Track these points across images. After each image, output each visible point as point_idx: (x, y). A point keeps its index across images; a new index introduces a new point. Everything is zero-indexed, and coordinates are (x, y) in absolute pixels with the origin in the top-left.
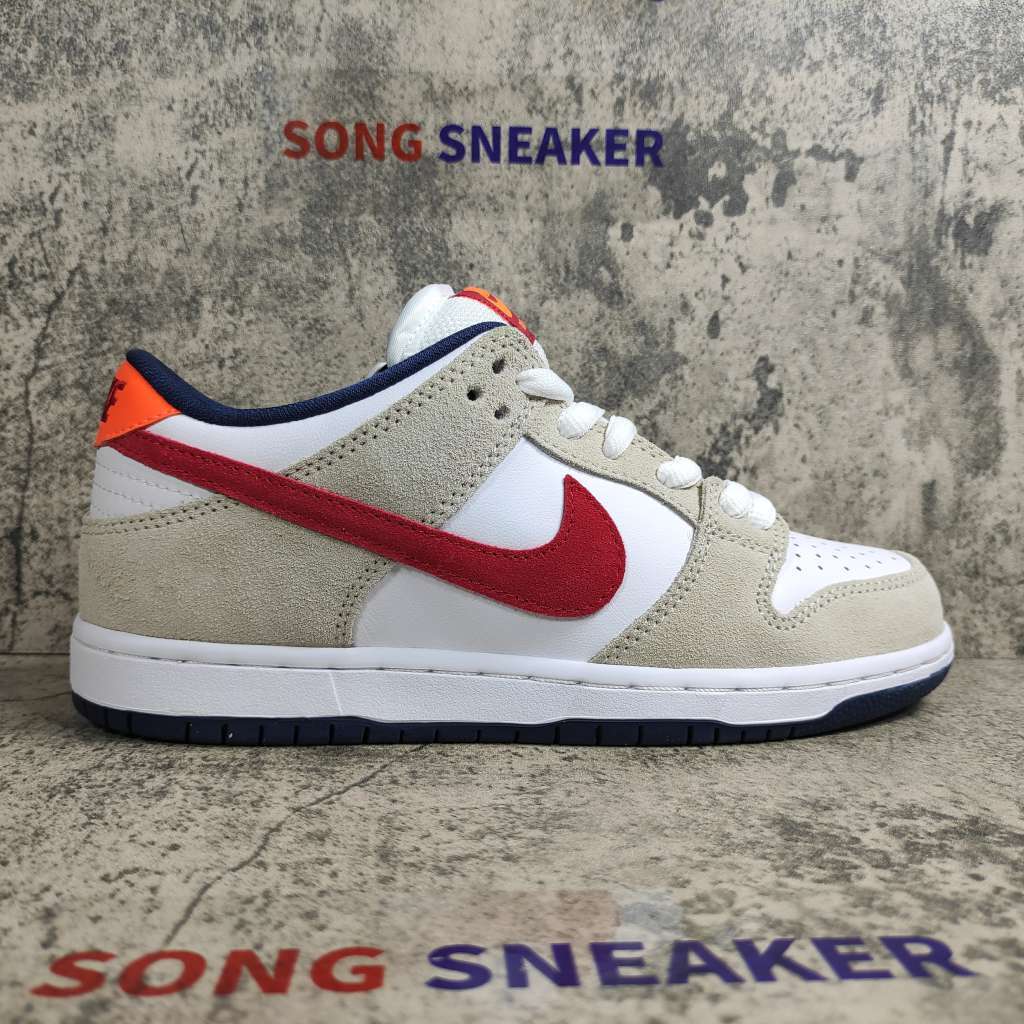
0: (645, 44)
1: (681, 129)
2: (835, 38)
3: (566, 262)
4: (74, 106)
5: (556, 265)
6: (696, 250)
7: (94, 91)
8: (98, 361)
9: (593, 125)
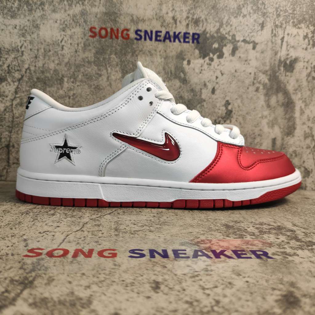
0: (195, 8)
1: (205, 33)
2: (251, 8)
3: (171, 71)
4: (28, 20)
5: (168, 72)
6: (209, 68)
7: (34, 16)
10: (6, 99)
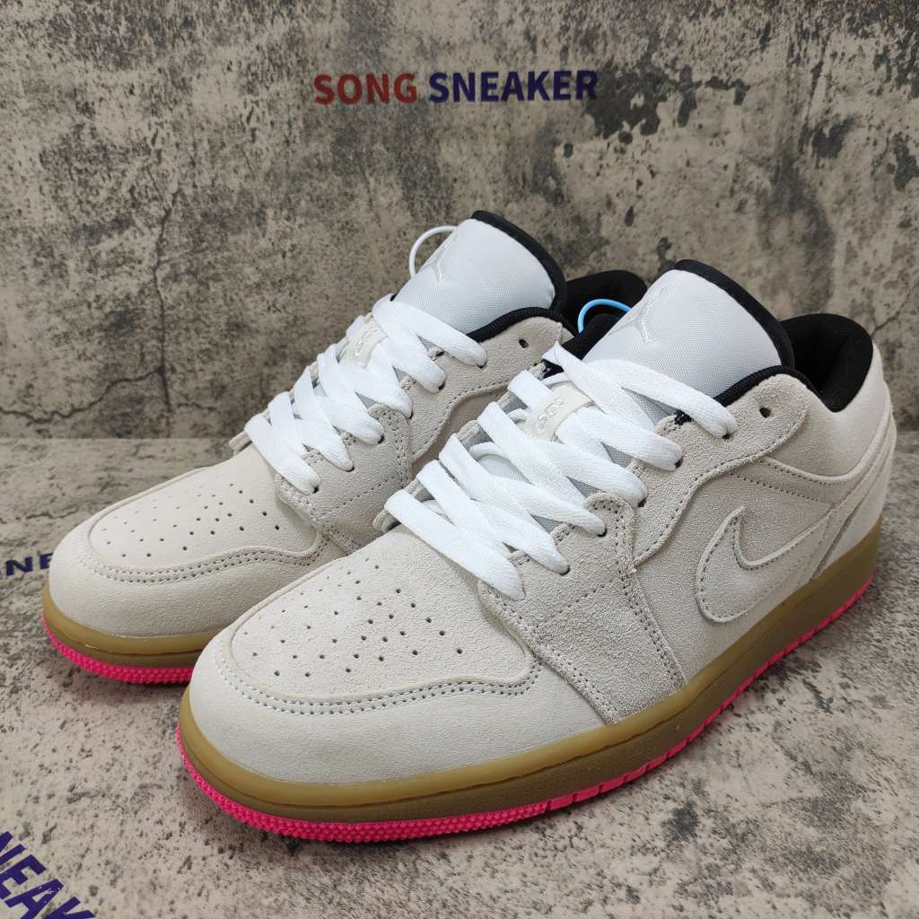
1: (611, 69)
3: (524, 174)
4: (160, 70)
5: (516, 177)
6: (619, 161)
7: (172, 58)
8: (200, 256)
9: (545, 70)
10: (138, 267)
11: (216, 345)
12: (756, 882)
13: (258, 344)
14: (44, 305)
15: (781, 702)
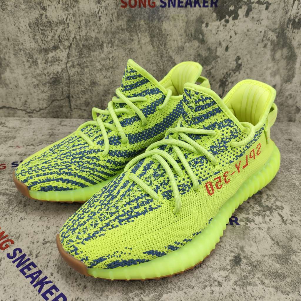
3: (191, 33)
6: (224, 29)
10: (61, 62)
11: (87, 89)
12: (259, 282)
13: (101, 89)
14: (30, 75)
15: (270, 220)
